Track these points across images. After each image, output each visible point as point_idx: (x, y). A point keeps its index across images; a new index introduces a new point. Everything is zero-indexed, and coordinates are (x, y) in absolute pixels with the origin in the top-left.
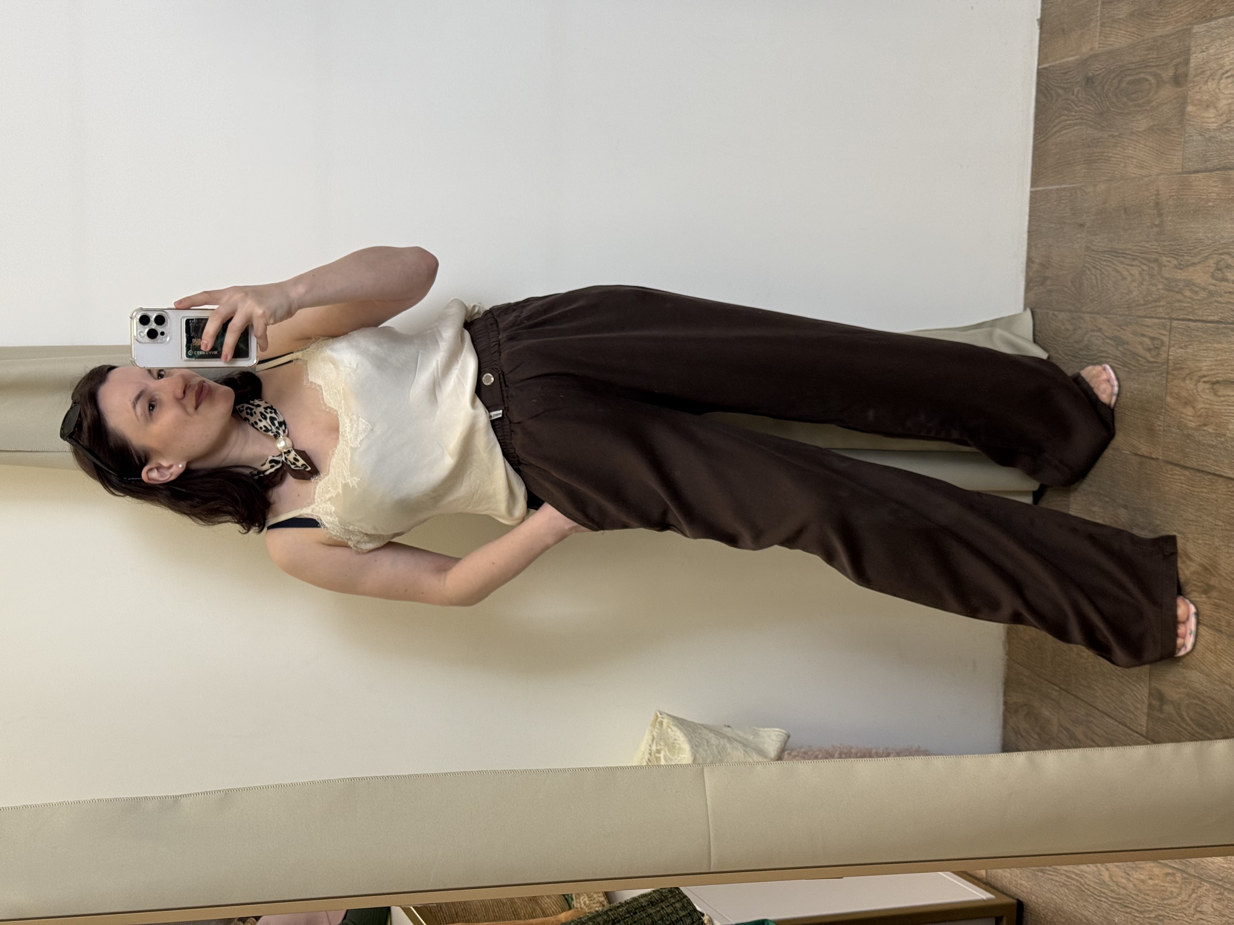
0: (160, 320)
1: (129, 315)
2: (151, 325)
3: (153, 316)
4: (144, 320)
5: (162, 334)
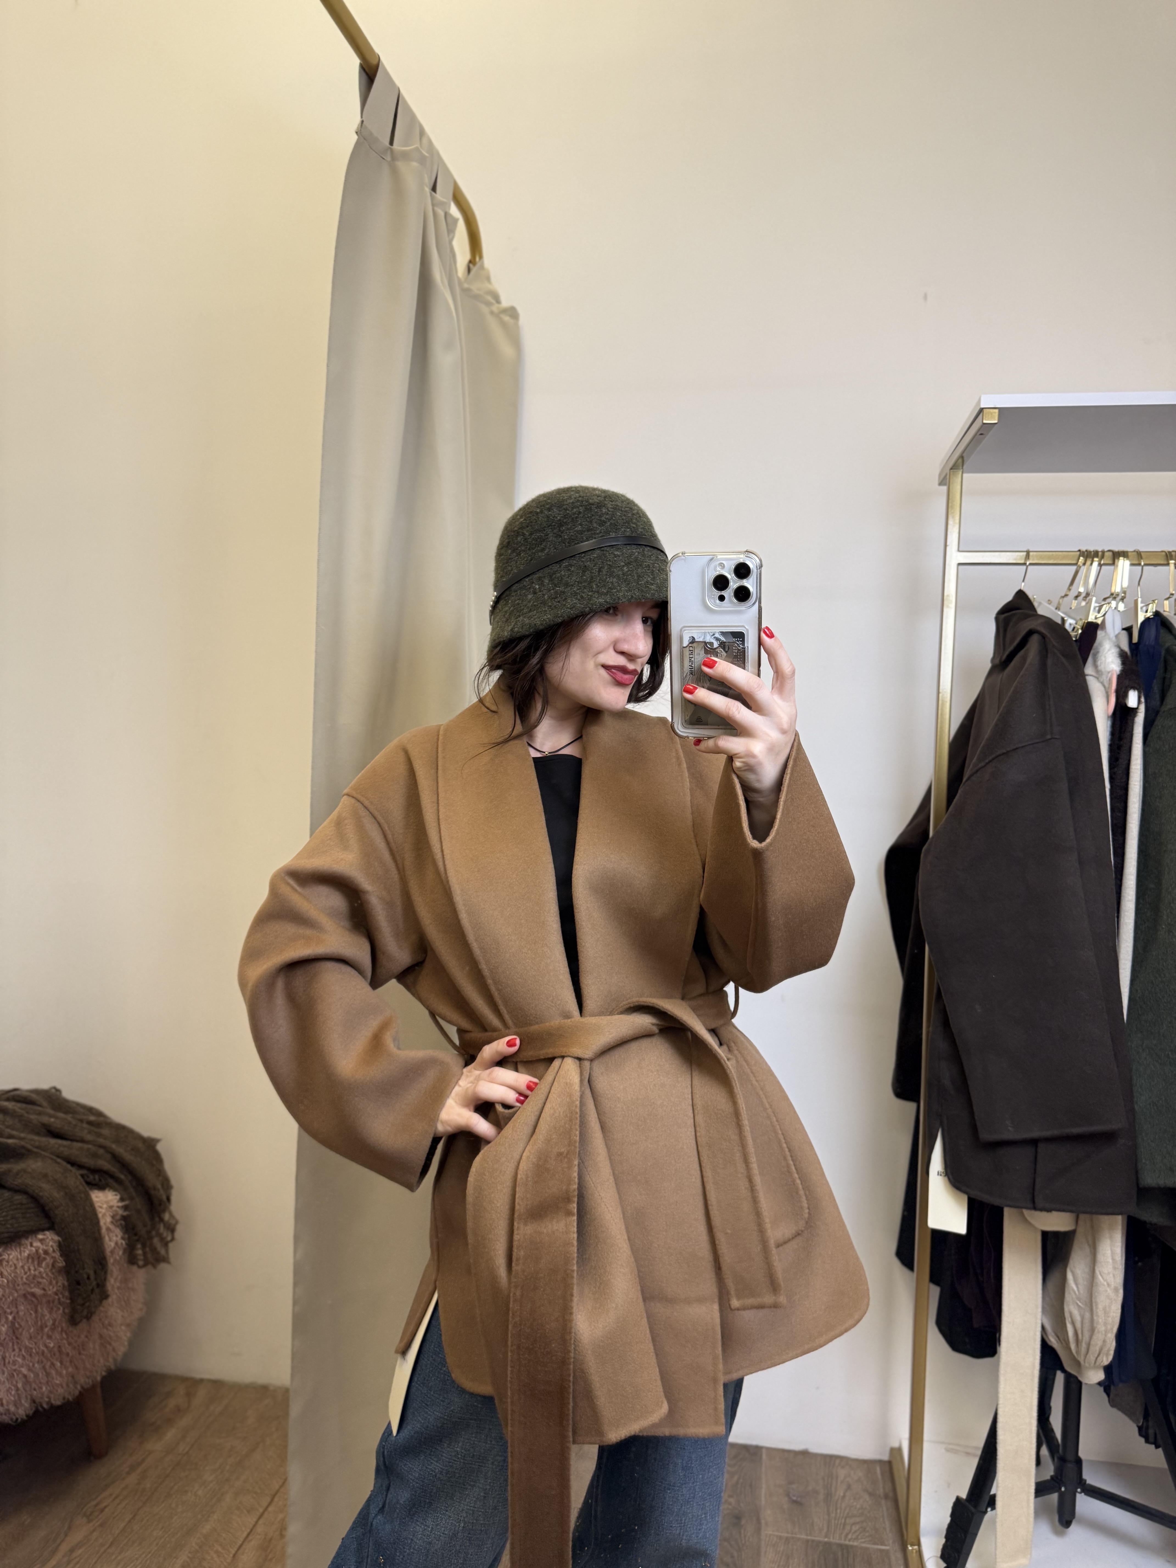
0: (742, 595)
1: (750, 549)
2: (735, 582)
3: (749, 583)
4: (742, 571)
5: (722, 598)
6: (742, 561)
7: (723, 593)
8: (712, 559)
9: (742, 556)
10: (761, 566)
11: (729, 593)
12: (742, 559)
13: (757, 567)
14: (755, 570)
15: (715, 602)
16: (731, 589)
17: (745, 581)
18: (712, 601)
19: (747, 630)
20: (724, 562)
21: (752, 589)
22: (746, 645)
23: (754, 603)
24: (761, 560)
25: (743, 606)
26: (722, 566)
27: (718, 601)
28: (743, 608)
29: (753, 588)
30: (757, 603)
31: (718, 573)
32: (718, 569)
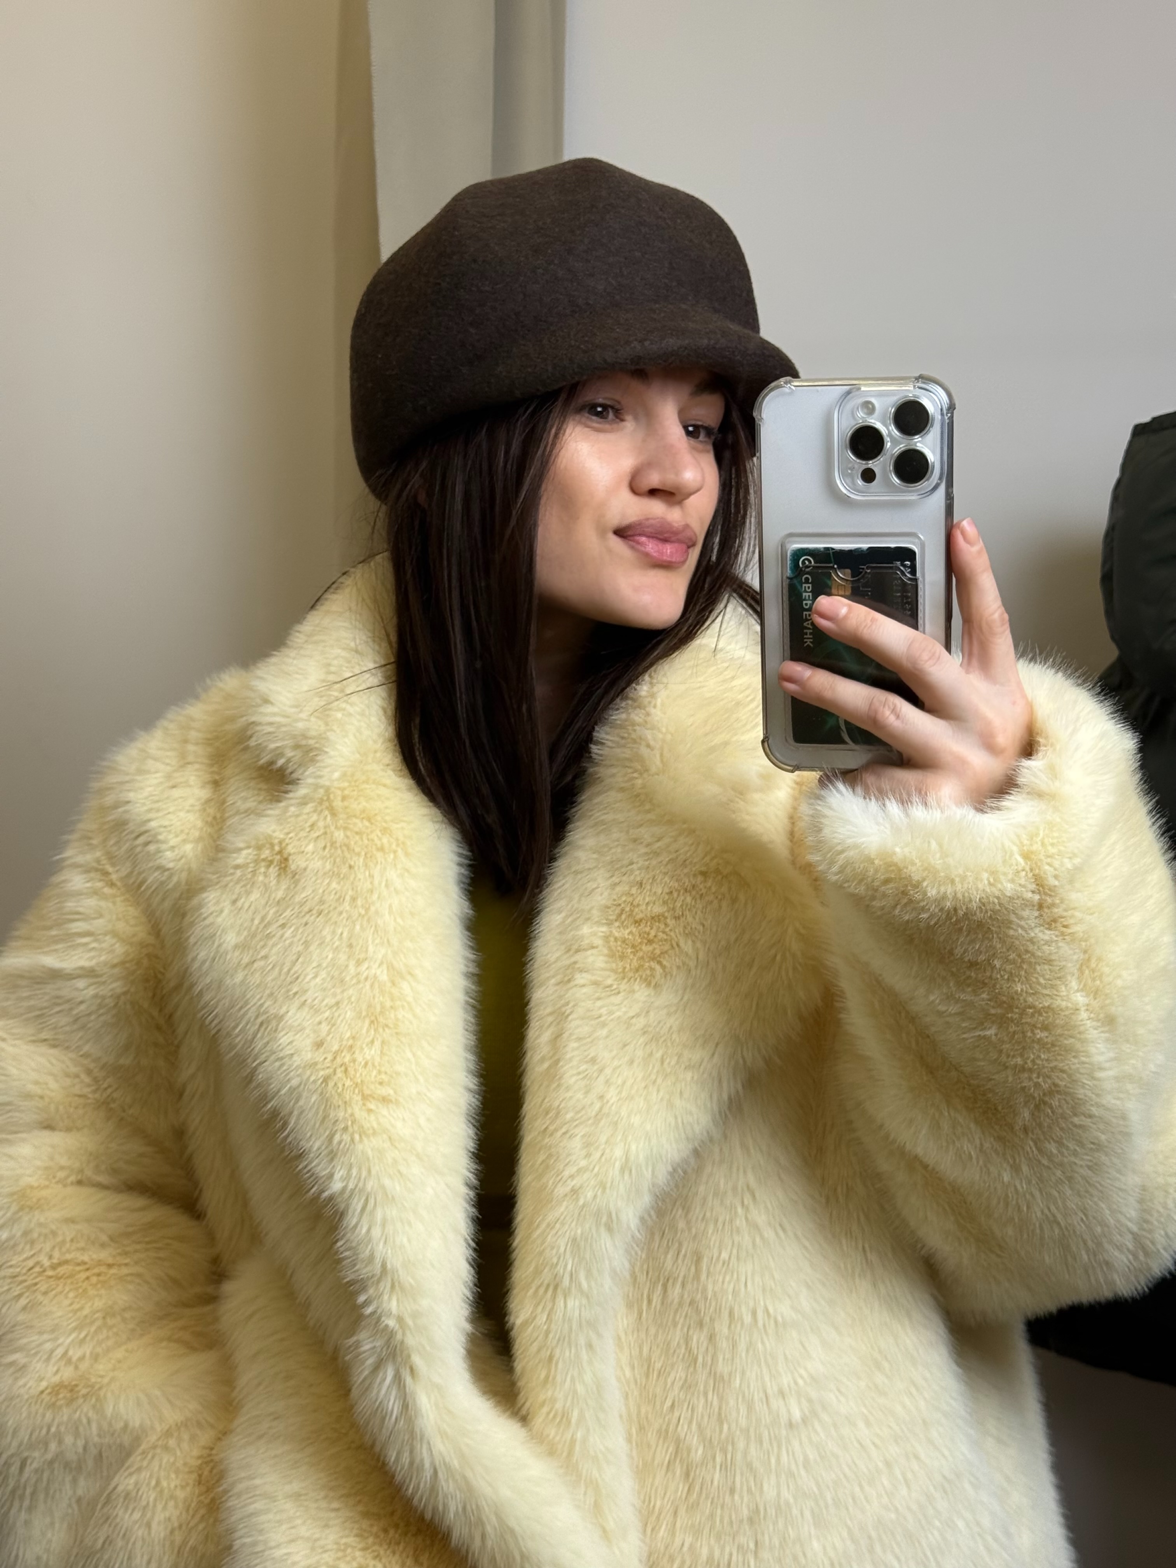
0: (912, 468)
2: (896, 442)
3: (926, 444)
4: (911, 417)
5: (868, 475)
6: (911, 396)
7: (871, 464)
8: (849, 393)
9: (910, 387)
10: (952, 407)
11: (882, 465)
12: (909, 391)
13: (942, 410)
14: (938, 417)
15: (854, 483)
16: (888, 455)
17: (917, 438)
18: (849, 480)
19: (923, 546)
20: (873, 400)
21: (932, 457)
22: (918, 574)
23: (935, 488)
24: (949, 395)
25: (911, 494)
26: (869, 408)
27: (860, 482)
28: (913, 497)
29: (934, 453)
30: (943, 487)
31: (860, 423)
32: (861, 414)
